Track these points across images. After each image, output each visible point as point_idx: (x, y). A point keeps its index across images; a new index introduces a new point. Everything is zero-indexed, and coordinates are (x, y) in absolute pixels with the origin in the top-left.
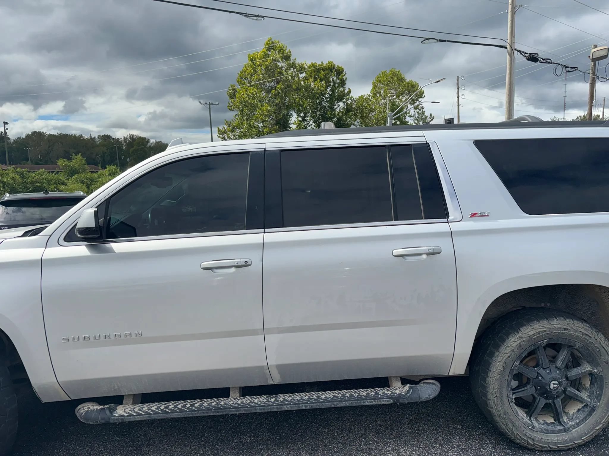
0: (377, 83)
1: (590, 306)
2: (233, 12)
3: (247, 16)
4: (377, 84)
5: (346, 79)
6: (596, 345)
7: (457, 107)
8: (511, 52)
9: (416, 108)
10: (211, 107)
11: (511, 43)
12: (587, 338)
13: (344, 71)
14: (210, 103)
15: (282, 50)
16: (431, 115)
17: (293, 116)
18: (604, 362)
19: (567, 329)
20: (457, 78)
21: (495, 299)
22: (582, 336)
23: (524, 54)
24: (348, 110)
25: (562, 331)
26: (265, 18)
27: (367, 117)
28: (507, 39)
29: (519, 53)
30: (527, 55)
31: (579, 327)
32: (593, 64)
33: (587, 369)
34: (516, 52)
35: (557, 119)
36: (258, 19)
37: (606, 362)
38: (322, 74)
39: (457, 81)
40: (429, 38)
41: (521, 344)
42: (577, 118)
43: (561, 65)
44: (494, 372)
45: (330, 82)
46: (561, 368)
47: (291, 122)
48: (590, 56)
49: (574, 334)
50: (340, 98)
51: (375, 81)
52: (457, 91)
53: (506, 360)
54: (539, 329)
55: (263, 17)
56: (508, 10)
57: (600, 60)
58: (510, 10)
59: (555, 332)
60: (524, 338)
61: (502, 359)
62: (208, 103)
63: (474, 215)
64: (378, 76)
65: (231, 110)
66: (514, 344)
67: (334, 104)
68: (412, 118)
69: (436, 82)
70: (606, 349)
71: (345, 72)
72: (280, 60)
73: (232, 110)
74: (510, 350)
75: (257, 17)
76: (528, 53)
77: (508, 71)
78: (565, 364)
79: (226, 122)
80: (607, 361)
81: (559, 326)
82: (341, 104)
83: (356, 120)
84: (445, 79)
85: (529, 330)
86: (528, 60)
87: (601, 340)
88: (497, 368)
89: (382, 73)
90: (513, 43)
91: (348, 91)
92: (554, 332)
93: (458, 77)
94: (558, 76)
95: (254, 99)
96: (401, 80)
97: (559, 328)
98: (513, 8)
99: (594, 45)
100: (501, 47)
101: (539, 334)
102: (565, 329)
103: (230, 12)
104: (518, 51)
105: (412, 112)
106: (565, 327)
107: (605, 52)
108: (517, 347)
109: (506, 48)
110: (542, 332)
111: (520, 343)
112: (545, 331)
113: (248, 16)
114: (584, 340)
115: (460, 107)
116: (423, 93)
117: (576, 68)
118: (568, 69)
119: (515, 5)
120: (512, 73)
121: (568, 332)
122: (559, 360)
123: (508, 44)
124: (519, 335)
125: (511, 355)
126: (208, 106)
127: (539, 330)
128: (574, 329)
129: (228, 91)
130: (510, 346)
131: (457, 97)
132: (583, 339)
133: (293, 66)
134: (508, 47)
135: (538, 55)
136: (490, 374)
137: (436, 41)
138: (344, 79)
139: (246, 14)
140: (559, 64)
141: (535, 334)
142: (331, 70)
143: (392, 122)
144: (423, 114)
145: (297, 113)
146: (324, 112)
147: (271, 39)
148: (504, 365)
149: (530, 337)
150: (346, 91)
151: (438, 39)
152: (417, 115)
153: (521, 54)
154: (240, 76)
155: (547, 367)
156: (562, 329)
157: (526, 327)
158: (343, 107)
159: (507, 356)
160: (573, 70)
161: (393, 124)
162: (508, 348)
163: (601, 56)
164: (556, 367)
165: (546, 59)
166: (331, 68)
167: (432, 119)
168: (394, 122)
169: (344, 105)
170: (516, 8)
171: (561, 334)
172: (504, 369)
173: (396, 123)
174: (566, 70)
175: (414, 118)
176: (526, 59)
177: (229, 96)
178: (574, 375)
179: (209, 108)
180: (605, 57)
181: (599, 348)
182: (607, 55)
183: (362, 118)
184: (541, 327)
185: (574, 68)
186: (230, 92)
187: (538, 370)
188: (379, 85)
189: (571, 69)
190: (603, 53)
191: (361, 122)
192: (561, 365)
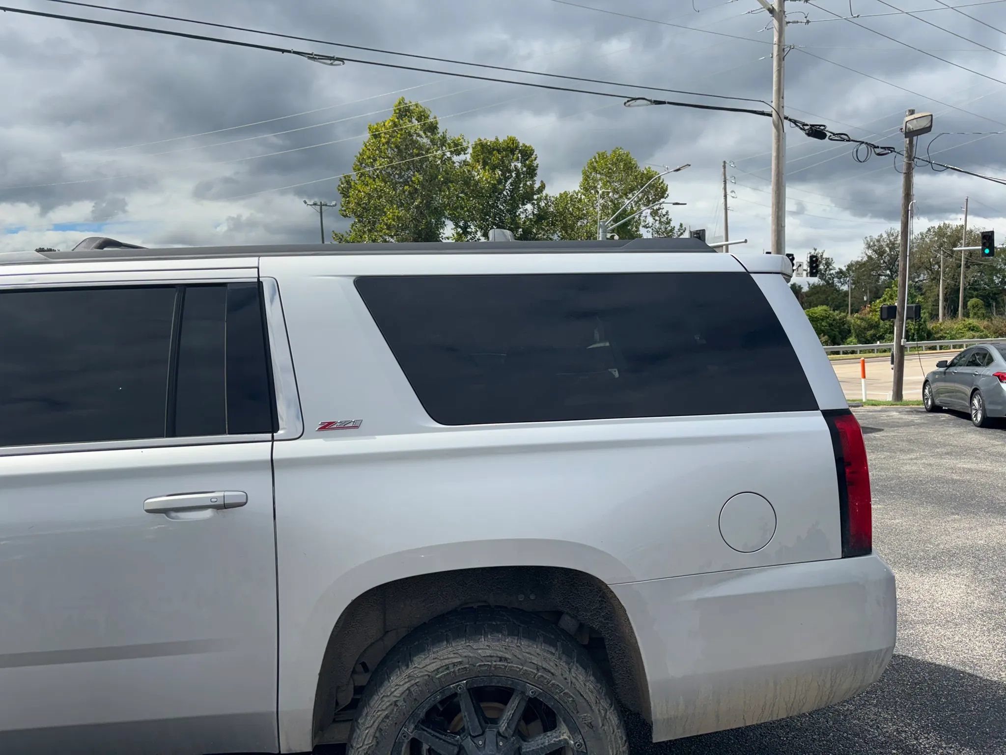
0: (590, 171)
1: (602, 601)
2: (289, 52)
3: (313, 58)
4: (591, 173)
5: (537, 166)
6: (566, 691)
7: (723, 211)
8: (779, 120)
9: (654, 213)
10: (323, 210)
11: (779, 108)
12: (548, 676)
13: (534, 154)
14: (321, 203)
16: (681, 225)
17: (445, 225)
18: (585, 725)
19: (506, 659)
20: (723, 164)
21: (354, 598)
22: (535, 671)
23: (801, 126)
24: (541, 217)
25: (494, 663)
26: (345, 61)
27: (572, 228)
28: (772, 102)
29: (793, 125)
30: (806, 128)
31: (531, 654)
32: (908, 142)
33: (562, 738)
34: (786, 122)
35: (896, 231)
36: (334, 63)
37: (590, 725)
38: (496, 158)
39: (723, 170)
40: (637, 97)
41: (412, 689)
42: (927, 231)
43: (866, 143)
44: (358, 749)
45: (510, 171)
46: (507, 735)
47: (444, 236)
48: (902, 129)
49: (519, 668)
50: (528, 197)
51: (587, 169)
52: (723, 186)
53: (380, 723)
54: (448, 658)
55: (342, 60)
56: (772, 54)
57: (920, 135)
58: (775, 54)
59: (480, 666)
60: (418, 677)
61: (374, 722)
62: (319, 204)
63: (326, 426)
64: (591, 160)
65: (345, 216)
66: (397, 691)
67: (518, 206)
68: (650, 229)
69: (674, 171)
70: (587, 699)
71: (536, 155)
72: (422, 133)
73: (348, 216)
74: (388, 704)
75: (331, 60)
76: (809, 124)
77: (774, 154)
78: (513, 727)
79: (336, 235)
80: (590, 723)
81: (489, 652)
82: (529, 207)
83: (555, 232)
84: (690, 165)
85: (428, 661)
86: (809, 135)
87: (578, 680)
88: (364, 741)
89: (599, 155)
90: (781, 107)
91: (540, 185)
92: (478, 664)
93: (725, 162)
94: (861, 162)
95: (380, 197)
96: (629, 167)
97: (488, 656)
98: (781, 50)
99: (910, 111)
100: (762, 113)
101: (448, 669)
102: (501, 659)
103: (283, 51)
104: (790, 120)
105: (650, 220)
106: (500, 654)
107: (926, 123)
108: (404, 696)
109: (770, 115)
110: (454, 664)
111: (408, 689)
112: (460, 663)
113: (316, 58)
114: (542, 679)
115: (729, 212)
116: (666, 190)
117: (891, 149)
118: (878, 151)
119: (784, 46)
120: (781, 155)
121: (506, 664)
122: (504, 718)
123: (773, 110)
124: (409, 671)
125: (391, 714)
126: (318, 208)
127: (447, 662)
128: (518, 658)
129: (339, 186)
130: (389, 694)
131: (723, 195)
132: (538, 678)
133: (443, 141)
134: (774, 114)
135: (825, 128)
136: (351, 752)
137: (649, 103)
138: (533, 166)
139: (312, 54)
140: (863, 143)
141: (440, 670)
142: (512, 151)
143: (606, 235)
144: (668, 223)
145: (454, 221)
146: (500, 218)
147: (403, 99)
148: (378, 735)
149: (429, 676)
150: (537, 186)
151: (653, 99)
152: (657, 225)
153: (797, 126)
154: (359, 161)
155: (477, 734)
156: (494, 659)
157: (425, 655)
158: (533, 212)
159: (383, 716)
160: (887, 151)
161: (607, 239)
162: (386, 699)
163: (922, 127)
164: (499, 734)
165: (839, 134)
166: (511, 148)
167: (682, 231)
168: (609, 236)
169: (534, 208)
170: (785, 50)
171: (493, 669)
172: (378, 743)
173: (612, 237)
174: (875, 152)
175: (653, 229)
176: (806, 134)
177: (340, 193)
178: (533, 750)
179: (319, 211)
180: (927, 130)
181: (571, 697)
182: (931, 127)
183: (565, 228)
184: (452, 656)
185: (889, 148)
186: (342, 186)
187: (463, 740)
188: (593, 174)
189: (882, 150)
190: (925, 123)
191: (564, 236)
192: (506, 728)
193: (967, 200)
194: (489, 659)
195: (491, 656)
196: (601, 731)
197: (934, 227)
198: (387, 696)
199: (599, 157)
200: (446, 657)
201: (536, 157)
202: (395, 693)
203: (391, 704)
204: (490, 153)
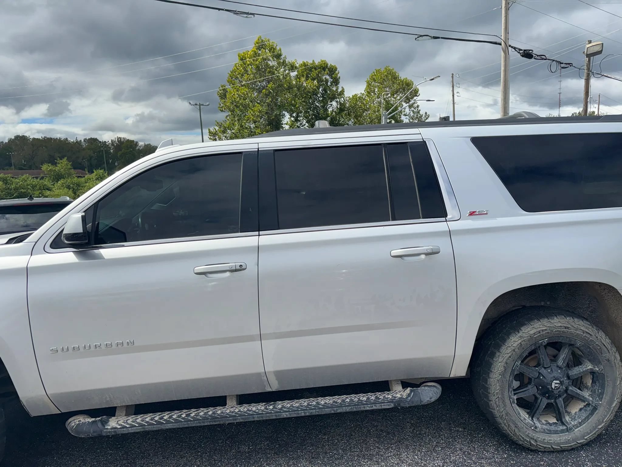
0: (371, 81)
1: (589, 303)
2: (223, 10)
3: (237, 13)
4: (372, 82)
5: (339, 78)
6: (597, 343)
7: (452, 105)
8: (505, 47)
9: (411, 106)
10: (201, 108)
11: (506, 40)
12: (588, 336)
13: (337, 70)
14: (200, 103)
15: (272, 49)
16: (426, 113)
17: (285, 116)
18: (605, 360)
19: (568, 328)
20: (451, 75)
21: (495, 298)
22: (582, 334)
23: (518, 51)
24: (342, 109)
25: (562, 330)
26: (255, 15)
27: (361, 116)
28: (501, 36)
29: (513, 50)
30: (521, 52)
31: (580, 325)
32: (587, 60)
33: (588, 368)
34: (510, 48)
36: (248, 16)
38: (314, 74)
39: (452, 79)
40: (423, 35)
41: (522, 343)
42: (572, 115)
43: (556, 61)
44: (495, 372)
45: (323, 82)
46: (562, 367)
47: (284, 123)
48: (584, 52)
49: (574, 332)
50: (333, 98)
51: (369, 80)
52: (451, 89)
53: (507, 360)
54: (540, 328)
55: (253, 14)
56: (501, 6)
57: (595, 56)
58: (503, 5)
59: (555, 331)
60: (525, 337)
61: (503, 359)
62: (199, 104)
63: (472, 214)
64: (372, 74)
65: (222, 111)
67: (327, 103)
68: (407, 117)
69: (430, 80)
70: (607, 347)
72: (271, 58)
74: (511, 350)
75: (247, 14)
76: (523, 49)
77: (503, 68)
78: (566, 363)
79: (217, 123)
80: (608, 359)
82: (334, 103)
83: (350, 120)
84: (440, 77)
85: (529, 329)
86: (523, 56)
87: (602, 338)
88: (499, 368)
91: (341, 90)
92: (554, 330)
93: (453, 74)
94: (553, 72)
95: (245, 99)
96: (395, 78)
97: (559, 326)
98: (507, 3)
99: (589, 41)
100: (496, 43)
101: (540, 333)
102: (566, 328)
103: (219, 9)
104: (512, 47)
105: (407, 110)
106: (565, 325)
108: (518, 346)
109: (500, 44)
110: (543, 330)
111: (520, 343)
112: (546, 330)
113: (238, 14)
115: (455, 105)
116: (417, 92)
117: (571, 64)
118: (563, 65)
120: (507, 69)
121: (568, 330)
122: (560, 359)
123: (502, 41)
124: (520, 334)
125: (512, 355)
126: (198, 107)
127: (539, 329)
128: (574, 327)
129: (218, 92)
131: (452, 95)
132: (584, 337)
133: (284, 64)
134: (503, 43)
135: (533, 52)
136: (491, 375)
137: (430, 38)
138: (337, 78)
139: (236, 11)
140: (554, 60)
141: (536, 333)
142: (324, 69)
143: (387, 121)
144: (419, 112)
145: (289, 113)
146: (317, 112)
147: (260, 37)
148: (505, 365)
149: (530, 336)
150: (339, 90)
151: (432, 36)
152: (412, 114)
153: (516, 50)
154: (231, 76)
155: (548, 366)
156: (563, 328)
157: (527, 326)
158: (337, 107)
159: (508, 356)
160: (568, 66)
161: (388, 123)
162: (509, 348)
163: (596, 51)
164: (558, 366)
165: (540, 55)
166: (324, 67)
167: (427, 117)
168: (388, 121)
169: (338, 104)
170: (510, 3)
171: (561, 332)
172: (505, 369)
173: (390, 122)
174: (561, 66)
175: (409, 117)
176: (521, 55)
177: (219, 97)
178: (575, 374)
179: (199, 109)
180: (599, 52)
181: (600, 346)
182: (602, 50)
183: (356, 117)
184: (542, 326)
185: (569, 64)
186: (221, 92)
187: (539, 370)
188: (373, 83)
189: (565, 65)
190: (598, 49)
191: (356, 122)
192: (562, 364)
193: (599, 95)
194: (560, 328)
195: (561, 326)
196: (613, 363)
197: (576, 113)
198: (510, 347)
199: (376, 72)
200: (538, 327)
201: (339, 72)
202: (514, 345)
203: (512, 351)
204: (311, 70)
